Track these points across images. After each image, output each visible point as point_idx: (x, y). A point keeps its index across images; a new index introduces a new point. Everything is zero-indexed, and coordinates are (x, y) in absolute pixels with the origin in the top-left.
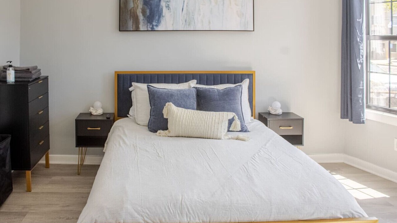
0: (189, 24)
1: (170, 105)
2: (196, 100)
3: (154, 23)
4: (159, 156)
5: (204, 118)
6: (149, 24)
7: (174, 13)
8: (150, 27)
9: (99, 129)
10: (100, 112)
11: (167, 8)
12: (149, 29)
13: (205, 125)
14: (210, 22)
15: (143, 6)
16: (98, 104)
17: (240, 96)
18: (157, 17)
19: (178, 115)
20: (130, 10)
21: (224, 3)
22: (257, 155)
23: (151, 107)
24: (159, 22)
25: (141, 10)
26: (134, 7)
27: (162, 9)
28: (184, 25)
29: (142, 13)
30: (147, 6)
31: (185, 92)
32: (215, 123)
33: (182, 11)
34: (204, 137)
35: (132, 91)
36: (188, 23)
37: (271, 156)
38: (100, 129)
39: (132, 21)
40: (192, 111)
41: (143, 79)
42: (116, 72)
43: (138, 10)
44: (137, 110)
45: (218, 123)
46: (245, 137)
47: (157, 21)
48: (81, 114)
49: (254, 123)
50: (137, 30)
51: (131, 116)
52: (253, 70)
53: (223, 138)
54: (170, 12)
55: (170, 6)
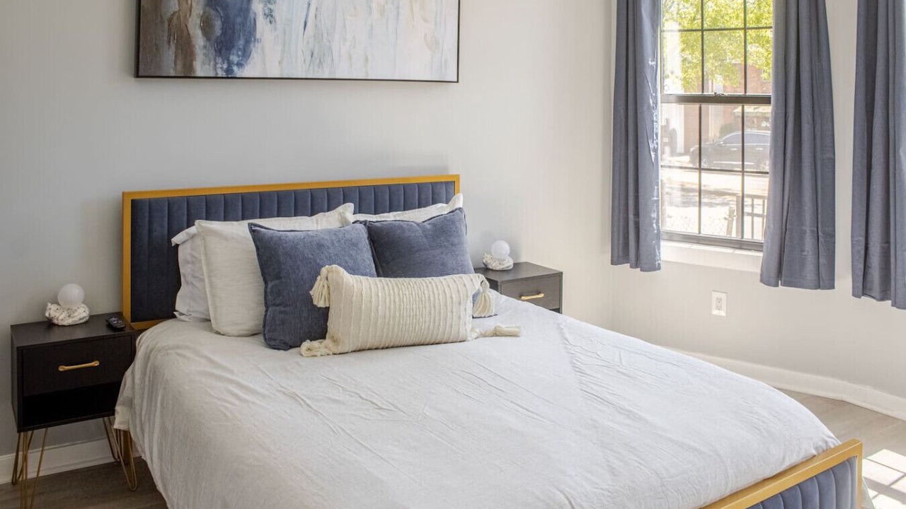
0: (320, 63)
3: (234, 58)
6: (219, 60)
7: (285, 33)
8: (222, 68)
10: (82, 316)
11: (268, 20)
12: (221, 73)
14: (367, 60)
15: (204, 9)
16: (74, 292)
18: (241, 42)
21: (398, 12)
24: (246, 54)
25: (198, 21)
27: (255, 20)
28: (307, 62)
29: (201, 27)
30: (216, 10)
33: (305, 29)
35: (179, 245)
36: (318, 60)
38: (100, 365)
39: (173, 47)
42: (124, 195)
43: (190, 20)
47: (240, 53)
50: (187, 74)
51: (182, 314)
54: (275, 29)
55: (275, 14)
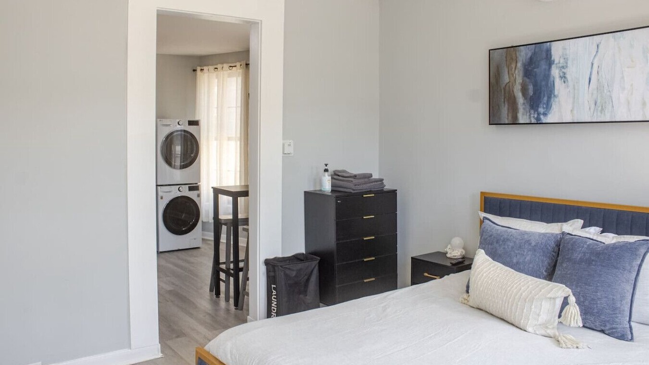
0: (602, 109)
3: (541, 110)
6: (532, 112)
7: (574, 89)
8: (534, 117)
9: (438, 278)
11: (563, 81)
12: (533, 121)
14: (644, 104)
15: (523, 79)
18: (546, 99)
20: (504, 88)
24: (548, 106)
25: (520, 87)
26: (509, 82)
27: (553, 82)
28: (592, 110)
29: (521, 91)
30: (529, 78)
33: (589, 84)
36: (601, 107)
39: (506, 105)
42: (482, 193)
43: (515, 87)
47: (545, 106)
48: (437, 252)
50: (515, 122)
54: (568, 86)
55: (568, 76)
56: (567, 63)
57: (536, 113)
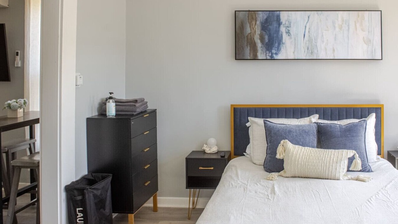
0: (312, 53)
1: (286, 142)
2: (316, 136)
3: (274, 51)
4: (269, 199)
5: (322, 157)
6: (268, 52)
7: (295, 39)
8: (269, 55)
9: (212, 168)
10: (215, 150)
11: (288, 35)
12: (268, 58)
13: (323, 165)
14: (334, 50)
15: (261, 32)
16: (212, 141)
17: (364, 132)
18: (277, 44)
19: (294, 153)
20: (247, 37)
21: (349, 28)
22: (374, 197)
23: (268, 144)
24: (279, 49)
25: (258, 36)
26: (251, 33)
27: (282, 35)
28: (306, 53)
29: (260, 39)
30: (265, 31)
31: (304, 128)
32: (333, 162)
33: (304, 37)
34: (322, 178)
35: (249, 127)
36: (311, 51)
37: (389, 198)
38: (214, 169)
39: (249, 48)
40: (309, 149)
41: (262, 113)
42: (232, 105)
43: (255, 36)
44: (253, 148)
45: (337, 163)
46: (366, 177)
47: (276, 49)
48: (193, 152)
49: (379, 163)
50: (255, 58)
51: (248, 154)
52: (381, 103)
53: (341, 178)
54: (291, 38)
55: (291, 32)
56: (290, 24)
57: (270, 53)
